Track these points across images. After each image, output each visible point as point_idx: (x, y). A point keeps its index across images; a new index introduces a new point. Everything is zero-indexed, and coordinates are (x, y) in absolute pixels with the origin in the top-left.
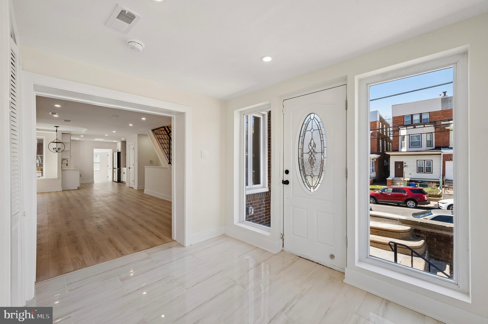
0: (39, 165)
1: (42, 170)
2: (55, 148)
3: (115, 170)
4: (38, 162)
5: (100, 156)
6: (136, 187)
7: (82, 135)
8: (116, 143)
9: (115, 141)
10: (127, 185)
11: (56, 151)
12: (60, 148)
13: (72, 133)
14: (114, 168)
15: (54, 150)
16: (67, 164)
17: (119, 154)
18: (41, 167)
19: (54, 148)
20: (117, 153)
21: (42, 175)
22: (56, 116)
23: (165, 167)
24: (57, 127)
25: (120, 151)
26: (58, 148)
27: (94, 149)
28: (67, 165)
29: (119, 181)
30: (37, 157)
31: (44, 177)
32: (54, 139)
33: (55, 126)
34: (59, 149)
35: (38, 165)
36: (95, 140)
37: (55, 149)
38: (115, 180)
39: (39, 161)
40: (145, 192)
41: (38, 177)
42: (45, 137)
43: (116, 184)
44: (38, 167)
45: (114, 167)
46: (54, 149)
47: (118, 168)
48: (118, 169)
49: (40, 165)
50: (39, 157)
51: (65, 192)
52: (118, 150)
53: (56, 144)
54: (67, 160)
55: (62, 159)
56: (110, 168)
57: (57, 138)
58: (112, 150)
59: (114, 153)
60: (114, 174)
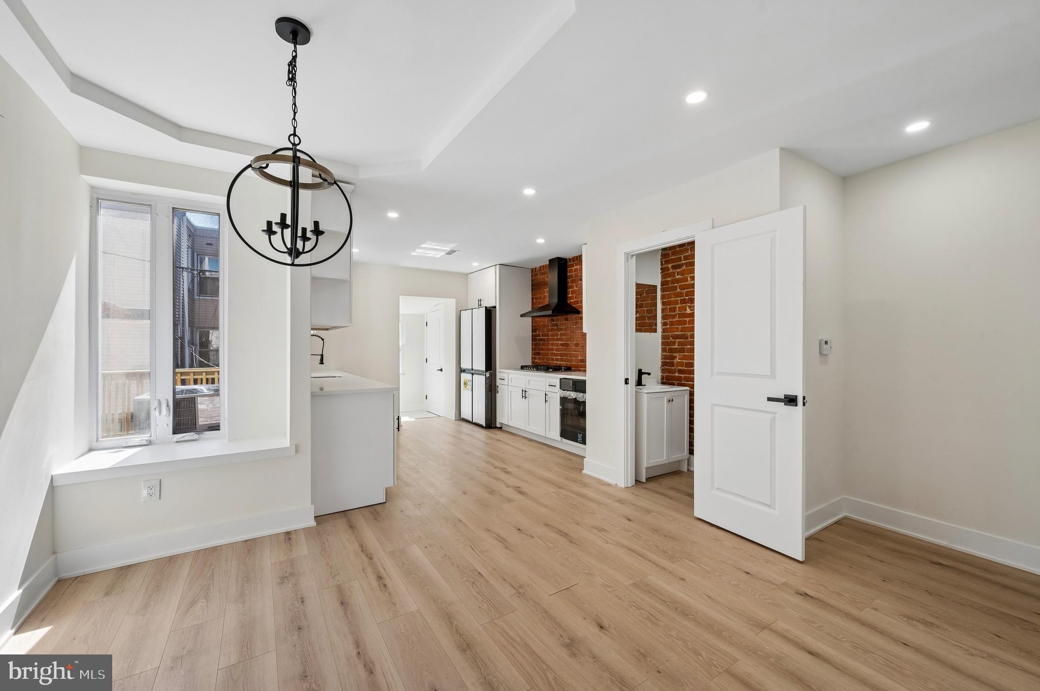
2: (283, 216)
3: (465, 377)
9: (471, 266)
11: (291, 252)
12: (316, 224)
14: (464, 371)
15: (276, 239)
16: (322, 356)
17: (490, 313)
20: (479, 315)
25: (491, 304)
26: (304, 230)
27: (402, 298)
28: (322, 362)
29: (490, 423)
34: (310, 231)
43: (481, 433)
45: (465, 365)
47: (486, 371)
48: (486, 374)
52: (480, 301)
53: (288, 190)
54: (323, 340)
55: (312, 329)
56: (441, 370)
57: (295, 135)
58: (452, 302)
59: (465, 315)
60: (466, 394)
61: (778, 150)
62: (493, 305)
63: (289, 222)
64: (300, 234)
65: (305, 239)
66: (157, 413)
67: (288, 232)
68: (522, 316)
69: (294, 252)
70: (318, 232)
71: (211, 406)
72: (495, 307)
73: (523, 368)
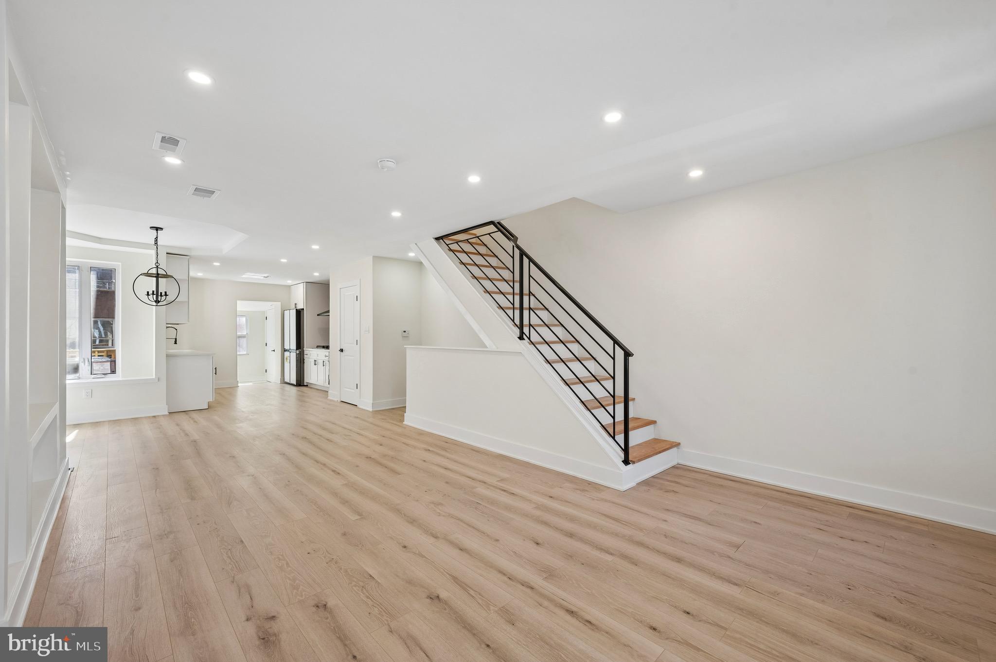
0: (99, 342)
1: (111, 355)
2: (153, 291)
3: (287, 354)
4: (97, 335)
5: (247, 320)
6: (366, 403)
7: (216, 261)
8: (289, 287)
9: (289, 282)
10: (334, 395)
11: (156, 302)
12: (166, 292)
13: (193, 253)
14: (285, 350)
15: (151, 297)
16: (176, 339)
17: (299, 313)
18: (103, 345)
19: (148, 292)
20: (293, 313)
21: (113, 371)
22: (173, 160)
23: (498, 348)
24: (157, 229)
25: (300, 307)
26: (161, 293)
27: (239, 302)
28: (176, 343)
29: (300, 382)
30: (95, 322)
31: (119, 376)
32: (149, 265)
33: (151, 227)
34: (163, 294)
35: (97, 343)
36: (244, 276)
37: (153, 294)
38: (287, 380)
39: (100, 332)
40: (405, 423)
41: (103, 376)
42: (120, 263)
43: (294, 389)
44: (97, 345)
45: (287, 347)
46: (148, 295)
47: (297, 350)
48: (298, 352)
49: (101, 341)
50: (99, 323)
51: (176, 416)
52: (296, 304)
53: (155, 279)
54: (176, 330)
55: (167, 324)
56: (274, 351)
57: (157, 263)
58: (278, 304)
59: (286, 313)
60: (287, 364)
61: (372, 257)
62: (302, 308)
63: (155, 293)
64: (159, 294)
65: (161, 296)
66: (83, 364)
67: (155, 296)
68: (318, 315)
69: (157, 301)
70: (166, 295)
71: (102, 368)
72: (303, 309)
73: (318, 347)
